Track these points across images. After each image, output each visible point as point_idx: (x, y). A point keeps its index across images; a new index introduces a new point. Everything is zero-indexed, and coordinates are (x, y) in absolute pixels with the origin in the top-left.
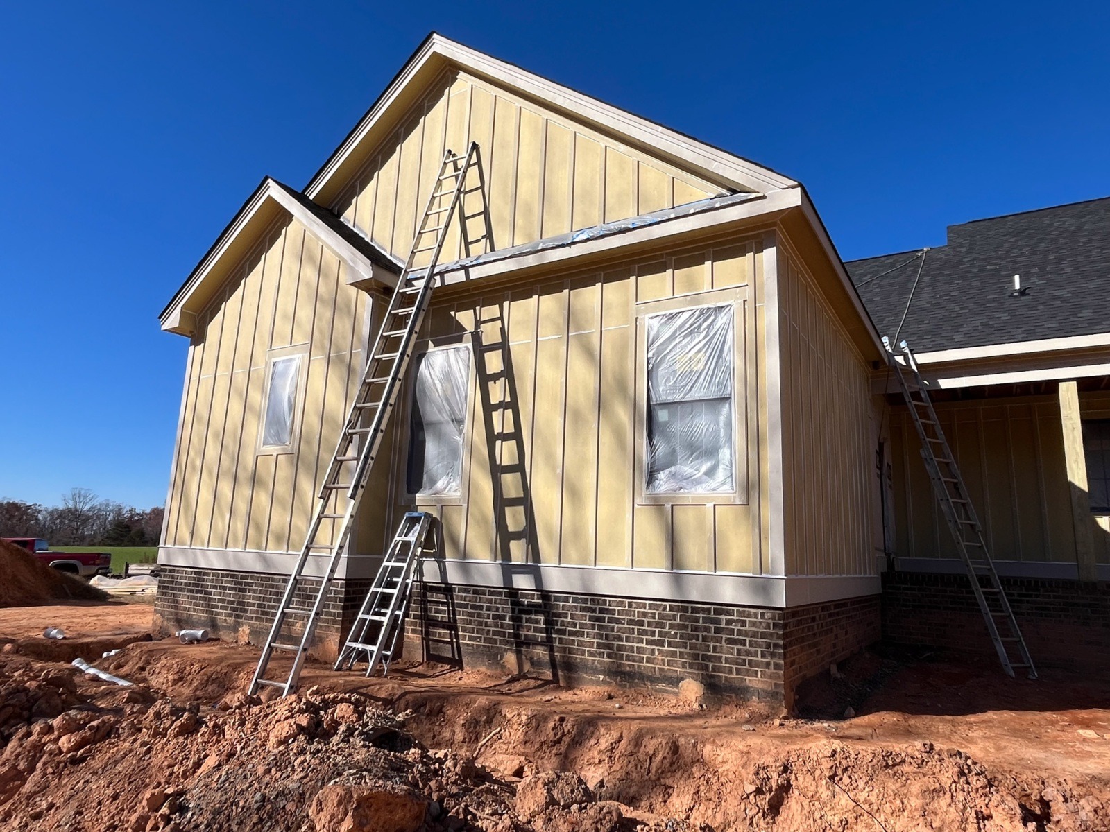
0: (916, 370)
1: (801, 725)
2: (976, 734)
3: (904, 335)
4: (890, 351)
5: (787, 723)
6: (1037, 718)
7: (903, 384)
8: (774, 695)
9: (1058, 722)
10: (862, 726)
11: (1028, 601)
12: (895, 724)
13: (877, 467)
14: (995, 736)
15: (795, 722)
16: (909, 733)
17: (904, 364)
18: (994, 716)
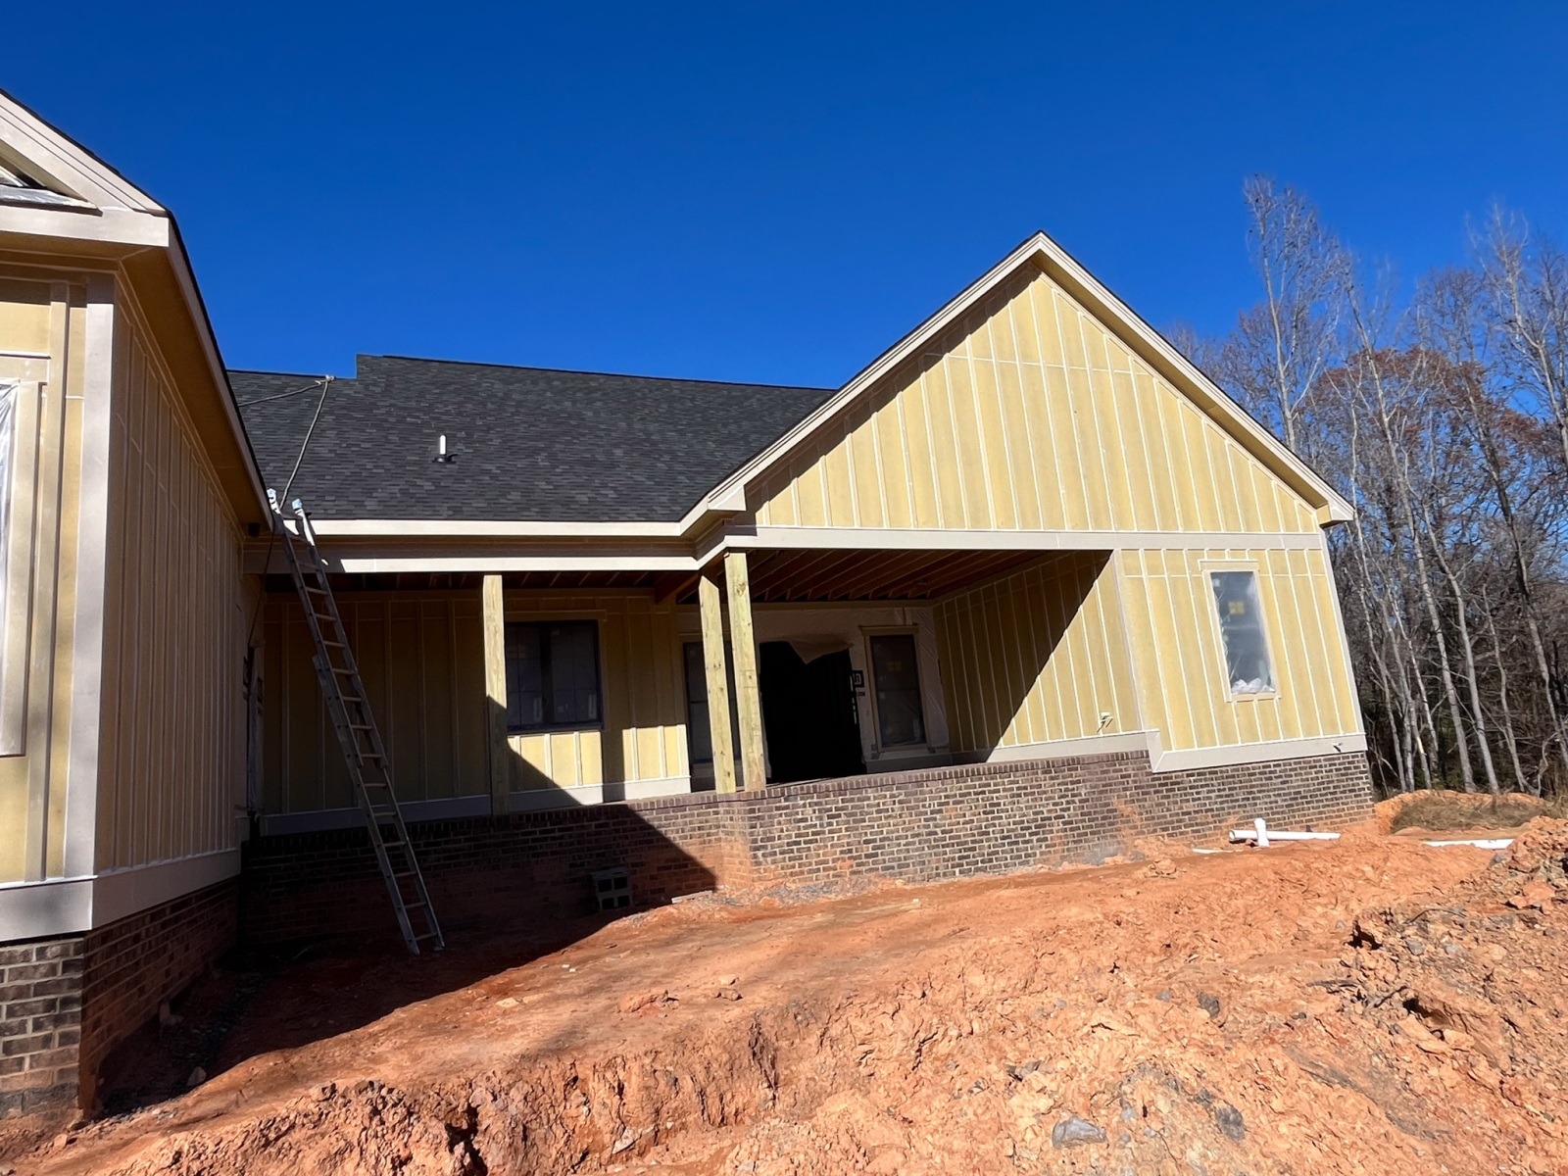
0: (313, 544)
1: (109, 1128)
2: (384, 1047)
3: (296, 492)
4: (278, 511)
5: (81, 1134)
6: (452, 1001)
7: (293, 561)
8: (56, 1093)
9: (474, 999)
10: (219, 1092)
11: (436, 852)
12: (271, 1072)
13: (244, 683)
14: (409, 1043)
15: (98, 1126)
16: (293, 1079)
17: (297, 533)
18: (403, 1015)
